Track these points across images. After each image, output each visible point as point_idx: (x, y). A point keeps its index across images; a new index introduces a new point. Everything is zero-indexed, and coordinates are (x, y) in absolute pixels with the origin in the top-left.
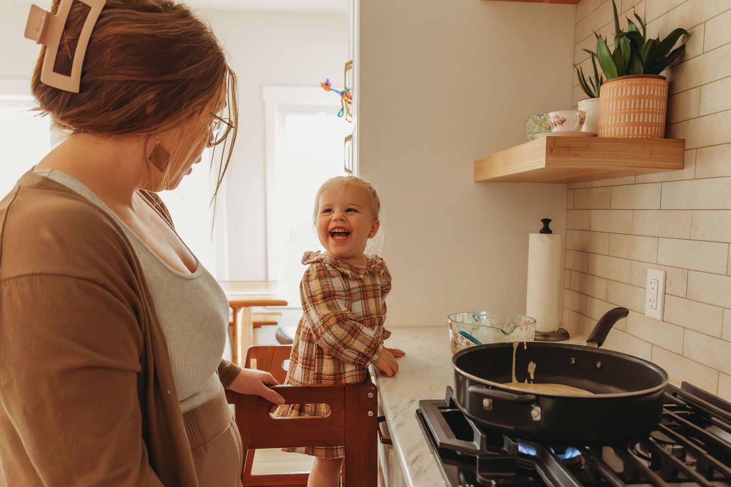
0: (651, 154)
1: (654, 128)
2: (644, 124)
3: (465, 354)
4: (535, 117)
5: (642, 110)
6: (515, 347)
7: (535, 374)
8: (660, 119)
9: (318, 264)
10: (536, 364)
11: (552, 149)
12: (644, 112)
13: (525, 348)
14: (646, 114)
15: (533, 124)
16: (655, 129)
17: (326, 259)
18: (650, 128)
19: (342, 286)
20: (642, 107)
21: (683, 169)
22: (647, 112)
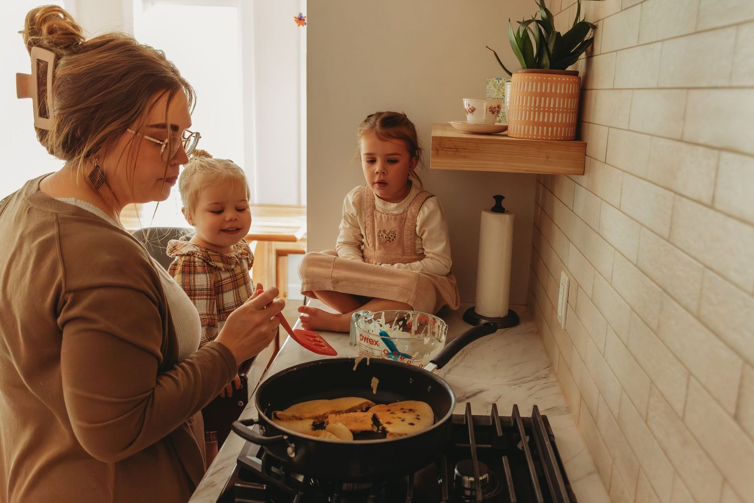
0: (548, 157)
1: (555, 128)
2: (543, 124)
3: (294, 371)
4: (494, 80)
5: (542, 109)
6: (357, 362)
7: (378, 389)
8: (568, 118)
9: (188, 258)
10: (379, 379)
11: (437, 150)
12: (544, 112)
13: (368, 364)
14: (546, 113)
15: (493, 88)
16: (557, 130)
17: (198, 253)
18: (550, 129)
19: (205, 283)
20: (542, 106)
21: (584, 174)
22: (547, 111)
